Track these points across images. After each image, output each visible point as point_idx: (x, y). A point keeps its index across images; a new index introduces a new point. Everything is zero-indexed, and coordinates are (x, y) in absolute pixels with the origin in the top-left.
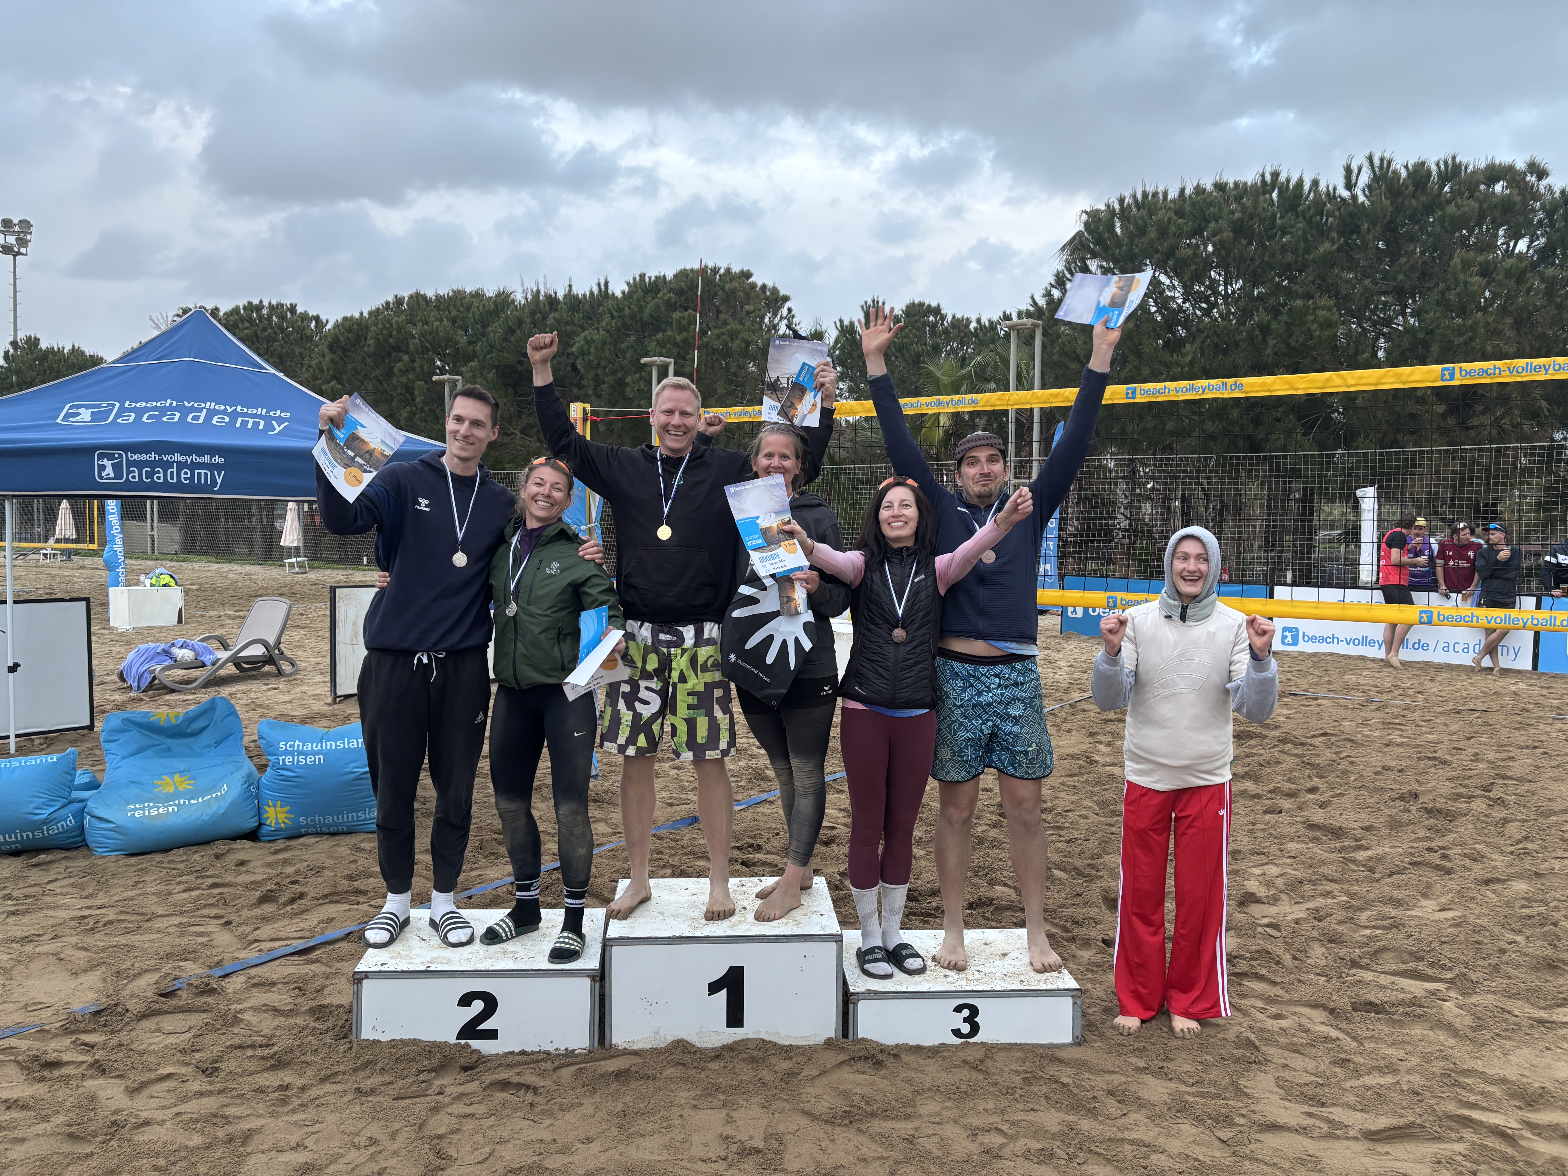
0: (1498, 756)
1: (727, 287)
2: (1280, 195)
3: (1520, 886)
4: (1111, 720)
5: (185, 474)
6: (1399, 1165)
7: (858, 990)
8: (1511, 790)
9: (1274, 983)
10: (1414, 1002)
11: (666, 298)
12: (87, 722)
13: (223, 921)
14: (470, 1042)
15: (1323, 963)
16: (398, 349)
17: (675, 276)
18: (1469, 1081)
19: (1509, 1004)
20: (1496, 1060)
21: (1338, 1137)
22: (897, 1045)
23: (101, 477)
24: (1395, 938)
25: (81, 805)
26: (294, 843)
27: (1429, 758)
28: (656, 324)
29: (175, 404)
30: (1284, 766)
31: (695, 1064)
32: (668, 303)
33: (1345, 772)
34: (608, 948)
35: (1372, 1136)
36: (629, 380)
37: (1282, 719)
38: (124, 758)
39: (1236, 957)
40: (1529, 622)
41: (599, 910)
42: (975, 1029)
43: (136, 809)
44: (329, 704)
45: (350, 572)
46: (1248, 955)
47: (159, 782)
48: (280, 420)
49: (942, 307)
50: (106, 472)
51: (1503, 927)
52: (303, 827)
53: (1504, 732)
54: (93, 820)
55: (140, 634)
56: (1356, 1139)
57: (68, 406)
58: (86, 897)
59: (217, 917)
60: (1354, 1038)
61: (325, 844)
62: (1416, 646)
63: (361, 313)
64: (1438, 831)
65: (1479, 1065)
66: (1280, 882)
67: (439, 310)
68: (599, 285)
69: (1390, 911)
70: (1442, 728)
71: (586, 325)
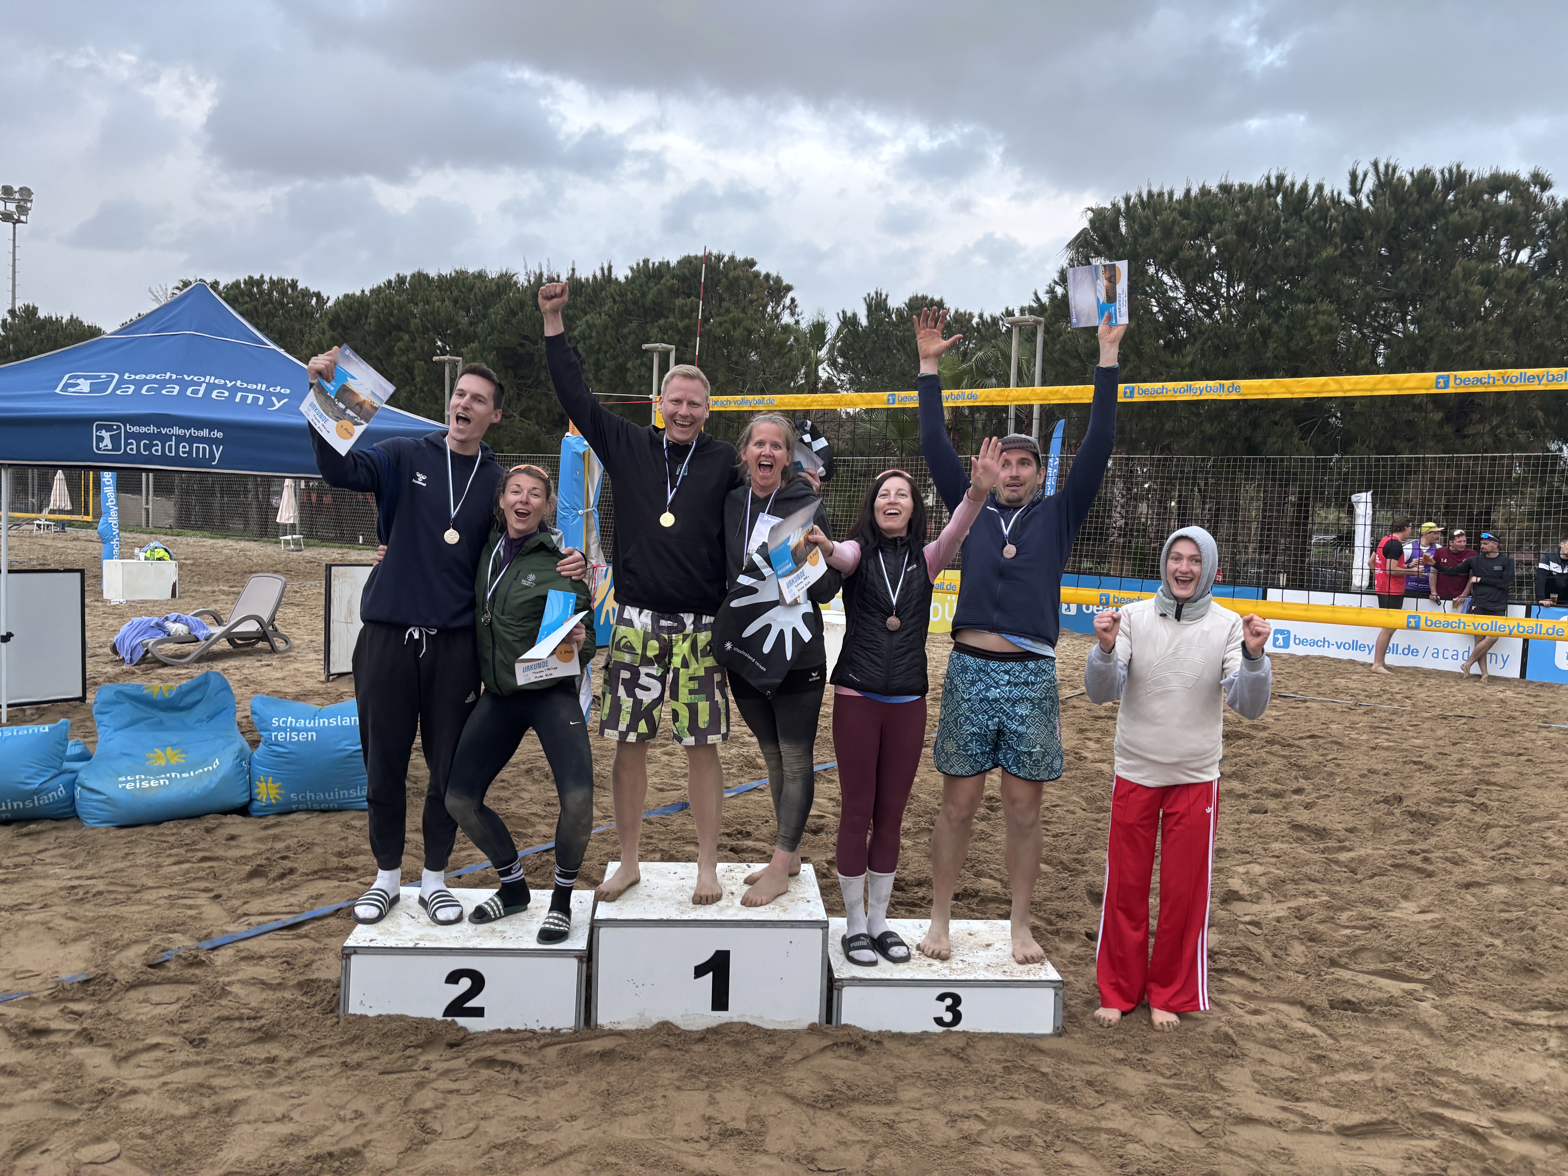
0: (1482, 761)
1: (731, 274)
2: (1284, 198)
3: (1500, 891)
4: (1101, 718)
5: (184, 448)
6: (1370, 1159)
7: (843, 976)
8: (1494, 796)
9: (1254, 980)
10: (1391, 1001)
11: (669, 284)
12: (79, 694)
13: (212, 894)
14: (457, 1019)
15: (1302, 961)
16: (398, 328)
17: (679, 262)
18: (1443, 1080)
19: (1485, 1006)
20: (1470, 1060)
21: (1311, 1132)
22: (880, 1032)
23: (98, 448)
24: (1374, 938)
25: (73, 776)
26: (285, 819)
27: (1415, 763)
28: (658, 310)
29: (174, 377)
30: (1271, 766)
31: (680, 1046)
32: (671, 289)
33: (1331, 774)
34: (596, 930)
35: (1345, 1131)
36: (630, 365)
37: (1271, 720)
38: (116, 730)
39: (1217, 953)
40: (1515, 630)
41: (588, 892)
42: (957, 1018)
43: (127, 782)
44: (322, 682)
45: (345, 550)
46: (1229, 951)
47: (152, 755)
48: (280, 396)
49: (945, 301)
50: (104, 444)
51: (1482, 930)
52: (295, 803)
53: (1490, 739)
54: (84, 791)
55: (135, 607)
56: (1329, 1133)
57: (67, 376)
58: (76, 868)
59: (206, 890)
60: (1330, 1035)
61: (316, 821)
62: (1406, 651)
63: (363, 291)
64: (1420, 834)
65: (1453, 1065)
66: (1263, 881)
67: (441, 290)
68: (602, 269)
69: (1371, 911)
70: (1429, 733)
71: (588, 309)
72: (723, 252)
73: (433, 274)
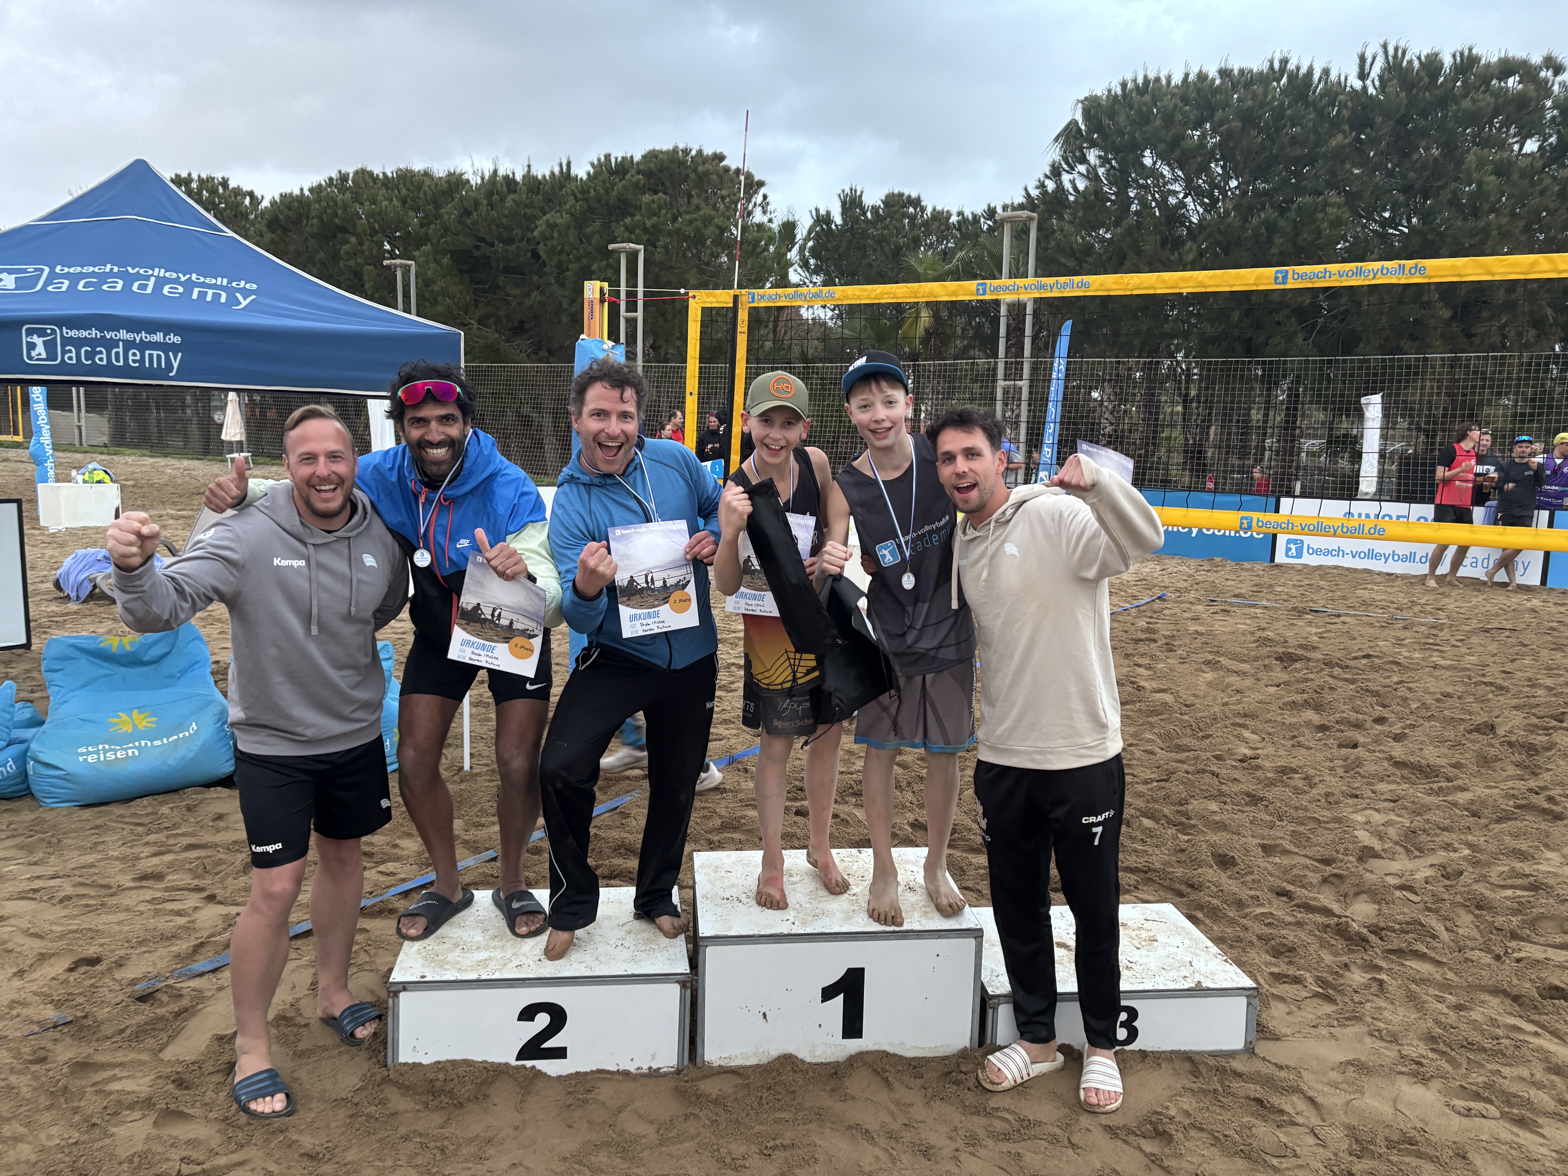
0: (1551, 680)
1: (699, 169)
2: (1288, 82)
5: (134, 355)
7: (998, 992)
9: (1438, 964)
11: (634, 180)
12: (23, 640)
14: (532, 1062)
15: (1475, 933)
16: (343, 230)
17: (644, 157)
23: (30, 357)
25: (23, 747)
27: (1483, 683)
28: (623, 208)
29: (117, 269)
30: (1341, 692)
31: (810, 1086)
32: (637, 185)
33: (1405, 699)
34: (701, 949)
36: (595, 267)
37: (1315, 638)
38: (71, 691)
42: (1133, 1035)
43: (89, 753)
47: (115, 720)
48: (245, 293)
49: (922, 198)
50: (37, 351)
53: (1545, 653)
54: (38, 766)
55: (76, 535)
59: (197, 889)
63: (302, 190)
64: (1526, 767)
66: (1391, 832)
67: (387, 188)
68: (561, 165)
69: (1526, 867)
70: (1480, 649)
71: (546, 208)
72: (690, 146)
73: (377, 171)
